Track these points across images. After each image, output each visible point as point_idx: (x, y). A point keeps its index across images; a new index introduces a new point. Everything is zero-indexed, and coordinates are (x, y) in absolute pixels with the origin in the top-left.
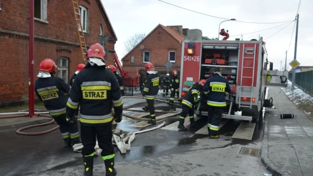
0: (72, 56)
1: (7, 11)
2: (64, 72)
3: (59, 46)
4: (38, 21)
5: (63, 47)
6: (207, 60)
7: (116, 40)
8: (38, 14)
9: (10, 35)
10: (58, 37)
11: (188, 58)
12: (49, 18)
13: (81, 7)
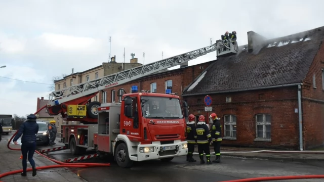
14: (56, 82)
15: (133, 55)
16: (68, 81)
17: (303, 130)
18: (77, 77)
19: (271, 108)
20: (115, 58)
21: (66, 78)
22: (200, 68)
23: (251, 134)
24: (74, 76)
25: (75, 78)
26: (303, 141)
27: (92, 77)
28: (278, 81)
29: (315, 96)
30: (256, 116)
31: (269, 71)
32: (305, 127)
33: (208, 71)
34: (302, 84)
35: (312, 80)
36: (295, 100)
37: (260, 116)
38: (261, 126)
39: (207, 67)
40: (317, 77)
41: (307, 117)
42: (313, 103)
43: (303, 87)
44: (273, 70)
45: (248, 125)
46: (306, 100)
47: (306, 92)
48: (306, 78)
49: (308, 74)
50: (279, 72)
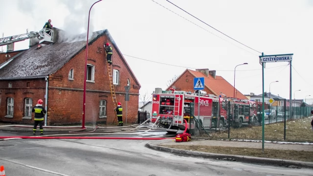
0: (108, 99)
1: (76, 80)
2: (103, 108)
3: (101, 94)
4: (90, 82)
5: (103, 94)
6: (163, 103)
7: (140, 87)
8: (90, 79)
9: (77, 91)
10: (100, 89)
11: (155, 102)
12: (95, 80)
13: (114, 70)
19: (33, 94)
22: (6, 56)
23: (21, 113)
26: (47, 119)
28: (38, 74)
29: (71, 86)
30: (26, 99)
31: (43, 64)
32: (50, 109)
33: (15, 59)
34: (48, 77)
35: (67, 74)
36: (45, 89)
37: (28, 100)
38: (28, 108)
39: (15, 55)
40: (77, 71)
41: (55, 102)
42: (66, 91)
43: (51, 79)
44: (46, 63)
45: (20, 107)
46: (54, 88)
47: (55, 82)
48: (57, 72)
49: (61, 69)
50: (47, 66)
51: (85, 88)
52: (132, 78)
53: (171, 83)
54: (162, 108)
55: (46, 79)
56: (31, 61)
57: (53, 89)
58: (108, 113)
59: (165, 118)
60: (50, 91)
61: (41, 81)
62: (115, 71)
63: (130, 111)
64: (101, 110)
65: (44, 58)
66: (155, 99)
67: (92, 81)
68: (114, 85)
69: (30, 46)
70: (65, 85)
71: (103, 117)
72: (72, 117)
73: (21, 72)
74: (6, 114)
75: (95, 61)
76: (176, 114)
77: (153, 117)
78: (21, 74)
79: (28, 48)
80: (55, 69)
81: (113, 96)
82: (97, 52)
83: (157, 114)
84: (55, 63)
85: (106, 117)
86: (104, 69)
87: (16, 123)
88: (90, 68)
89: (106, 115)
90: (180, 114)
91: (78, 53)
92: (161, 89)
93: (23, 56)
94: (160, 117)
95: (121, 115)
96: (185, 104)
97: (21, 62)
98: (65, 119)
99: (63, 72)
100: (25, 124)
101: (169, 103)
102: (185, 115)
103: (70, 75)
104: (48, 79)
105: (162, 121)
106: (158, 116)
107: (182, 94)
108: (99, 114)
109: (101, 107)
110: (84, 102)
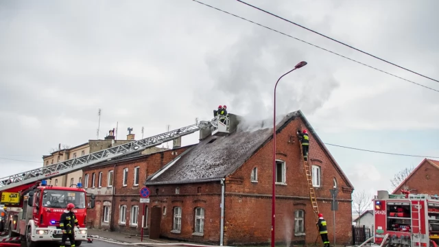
0: (307, 208)
1: (261, 182)
2: (300, 222)
3: (296, 201)
4: (280, 185)
5: (299, 202)
6: (391, 214)
7: (353, 189)
8: (280, 180)
9: (262, 197)
10: (294, 194)
11: (378, 212)
12: (287, 182)
13: (313, 166)
14: (45, 157)
15: (130, 130)
16: (56, 158)
17: (224, 225)
18: (64, 154)
19: (205, 202)
20: (113, 131)
21: (53, 154)
22: (173, 154)
23: (190, 228)
24: (60, 153)
25: (62, 155)
26: (224, 236)
27: (79, 154)
28: (212, 175)
29: (255, 191)
30: (196, 209)
31: (218, 163)
32: (227, 223)
33: (182, 157)
34: (224, 179)
35: (249, 175)
36: (220, 195)
37: (199, 210)
38: (199, 220)
39: (182, 152)
40: (262, 170)
41: (234, 212)
42: (248, 198)
43: (228, 182)
44: (221, 161)
45: (189, 219)
46: (233, 195)
47: (234, 186)
48: (236, 172)
49: (240, 168)
50: (222, 165)
51: (273, 194)
52: (340, 177)
53: (400, 183)
54: (391, 222)
55: (222, 182)
56: (202, 159)
57: (230, 195)
58: (307, 229)
59: (397, 238)
60: (228, 199)
61: (215, 185)
62: (315, 169)
63: (340, 226)
64: (297, 224)
65: (218, 154)
66: (378, 207)
67: (283, 182)
68: (315, 188)
69: (200, 140)
70: (247, 190)
71: (301, 234)
72: (257, 234)
73: (190, 174)
74: (173, 229)
75: (286, 156)
76: (416, 231)
77: (378, 236)
78: (190, 176)
79: (198, 142)
80: (233, 168)
81: (315, 204)
82: (288, 143)
83: (383, 231)
84: (233, 161)
85: (304, 234)
86: (299, 165)
87: (185, 241)
88: (279, 165)
89: (304, 232)
90: (423, 231)
91: (262, 146)
92: (387, 192)
93: (192, 154)
94: (389, 236)
95: (326, 232)
96: (430, 215)
97: (190, 160)
98: (248, 236)
99: (243, 173)
100: (196, 242)
101: (402, 214)
102: (431, 233)
103: (252, 175)
104: (224, 181)
105: (393, 242)
106: (385, 234)
107: (422, 200)
108: (294, 230)
109: (297, 219)
110: (273, 213)
